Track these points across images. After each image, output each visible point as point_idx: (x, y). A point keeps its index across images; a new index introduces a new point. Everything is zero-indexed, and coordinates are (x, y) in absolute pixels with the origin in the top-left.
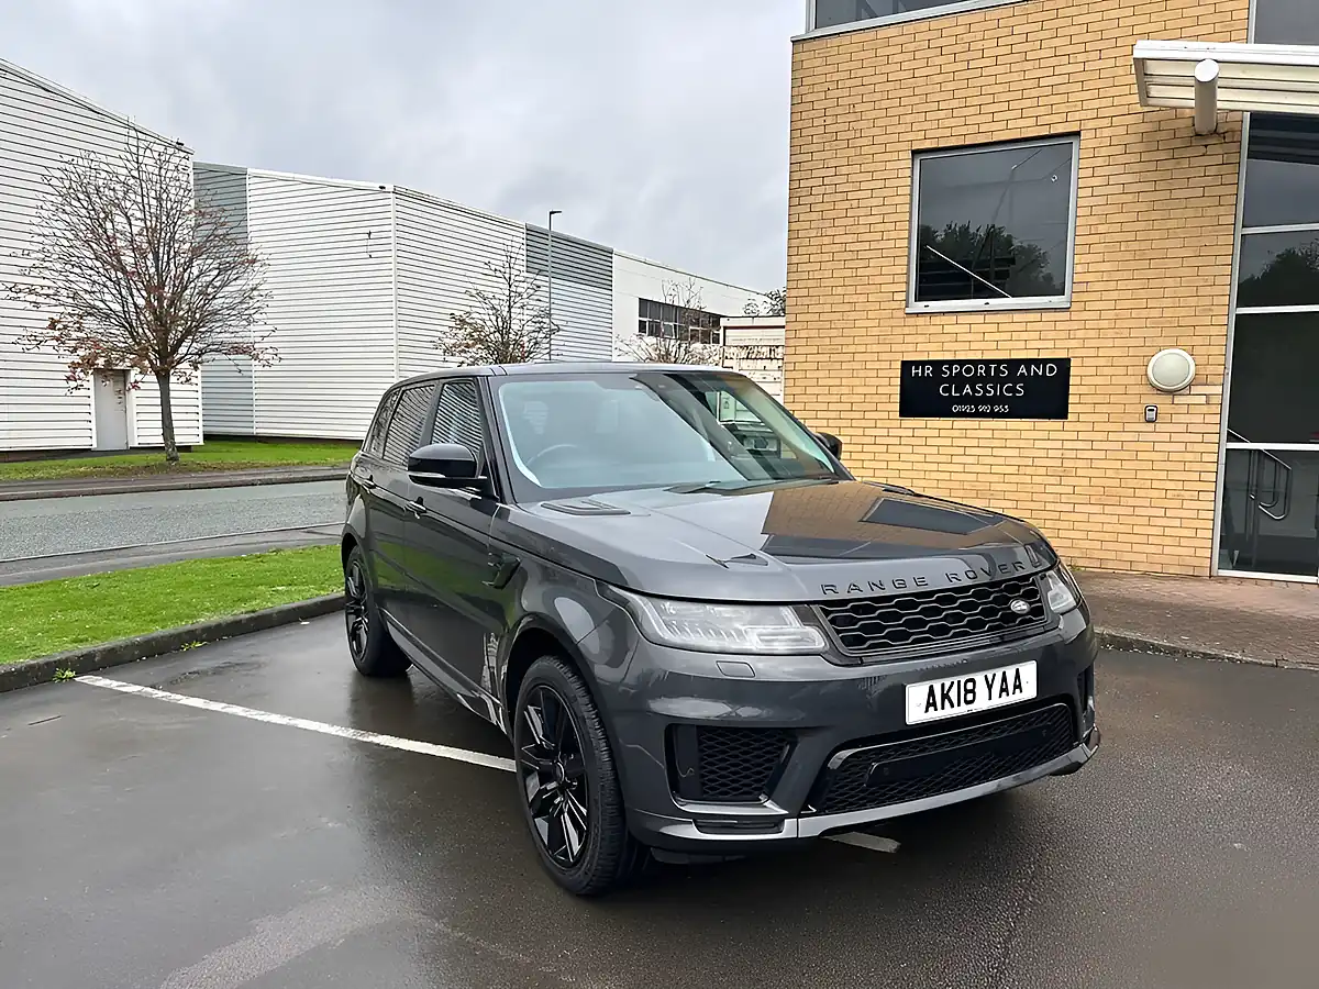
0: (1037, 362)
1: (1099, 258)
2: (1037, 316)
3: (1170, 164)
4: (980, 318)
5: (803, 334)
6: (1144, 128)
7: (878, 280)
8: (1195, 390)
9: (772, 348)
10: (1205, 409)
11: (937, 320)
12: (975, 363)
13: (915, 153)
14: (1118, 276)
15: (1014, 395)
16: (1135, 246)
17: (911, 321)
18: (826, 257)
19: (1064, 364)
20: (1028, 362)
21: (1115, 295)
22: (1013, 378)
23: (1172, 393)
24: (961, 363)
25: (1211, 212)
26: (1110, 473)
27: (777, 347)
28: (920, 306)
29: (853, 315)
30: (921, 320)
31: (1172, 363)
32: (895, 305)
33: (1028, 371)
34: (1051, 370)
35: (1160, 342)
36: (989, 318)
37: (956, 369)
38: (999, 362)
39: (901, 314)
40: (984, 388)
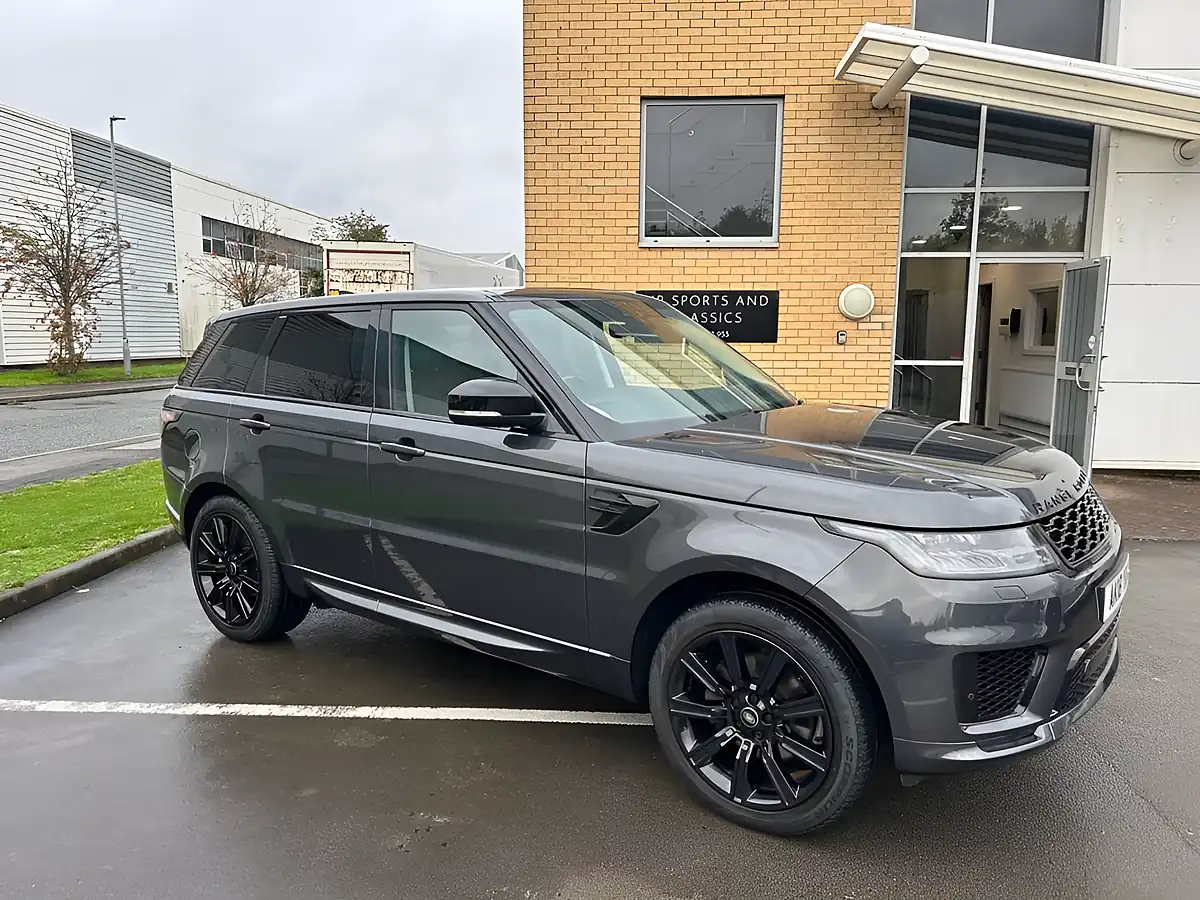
0: (752, 294)
1: (801, 205)
2: (751, 254)
3: (854, 131)
4: (704, 254)
5: (544, 262)
6: (835, 98)
7: (613, 215)
8: (874, 318)
9: (380, 273)
10: (880, 334)
11: (666, 254)
12: (701, 293)
13: (643, 98)
14: (815, 222)
15: (733, 322)
16: (827, 197)
17: (645, 254)
18: (562, 190)
19: (774, 296)
20: (745, 294)
21: (814, 238)
22: (732, 307)
23: (856, 320)
24: (689, 293)
25: (883, 173)
26: (811, 388)
27: (384, 271)
28: (650, 241)
29: (591, 247)
30: (653, 254)
31: (857, 297)
32: (629, 239)
33: (745, 301)
34: (764, 301)
35: (848, 278)
36: (712, 254)
37: (684, 298)
38: (721, 293)
39: (635, 247)
40: (708, 316)
